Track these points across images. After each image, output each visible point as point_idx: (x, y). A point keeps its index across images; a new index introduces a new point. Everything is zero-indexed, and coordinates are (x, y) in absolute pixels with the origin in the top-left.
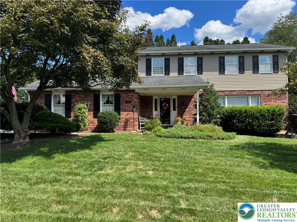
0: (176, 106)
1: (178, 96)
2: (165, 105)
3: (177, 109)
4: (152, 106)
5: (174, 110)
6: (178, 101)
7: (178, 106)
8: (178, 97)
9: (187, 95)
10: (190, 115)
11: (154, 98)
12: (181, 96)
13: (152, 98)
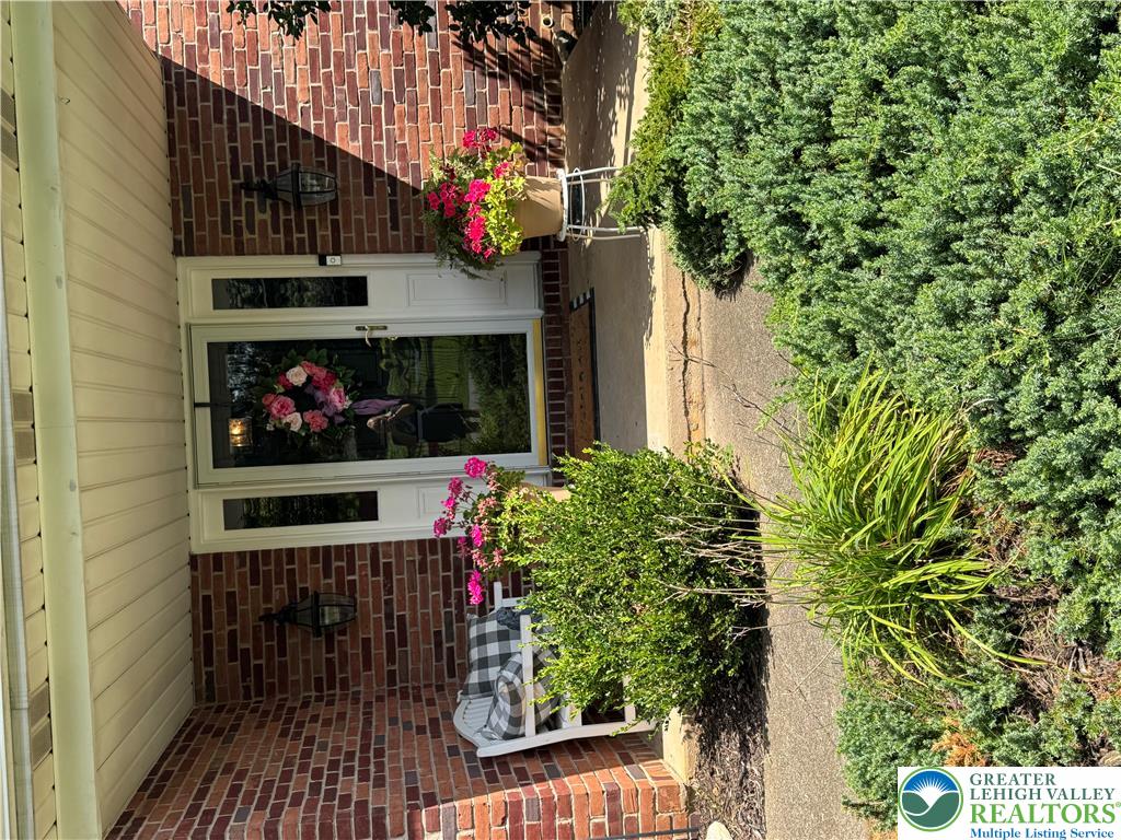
0: (301, 267)
1: (177, 252)
2: (303, 398)
3: (342, 266)
4: (324, 554)
5: (353, 292)
6: (240, 252)
7: (302, 252)
8: (190, 253)
9: (161, 137)
10: (414, 102)
11: (211, 534)
12: (174, 206)
13: (218, 557)
